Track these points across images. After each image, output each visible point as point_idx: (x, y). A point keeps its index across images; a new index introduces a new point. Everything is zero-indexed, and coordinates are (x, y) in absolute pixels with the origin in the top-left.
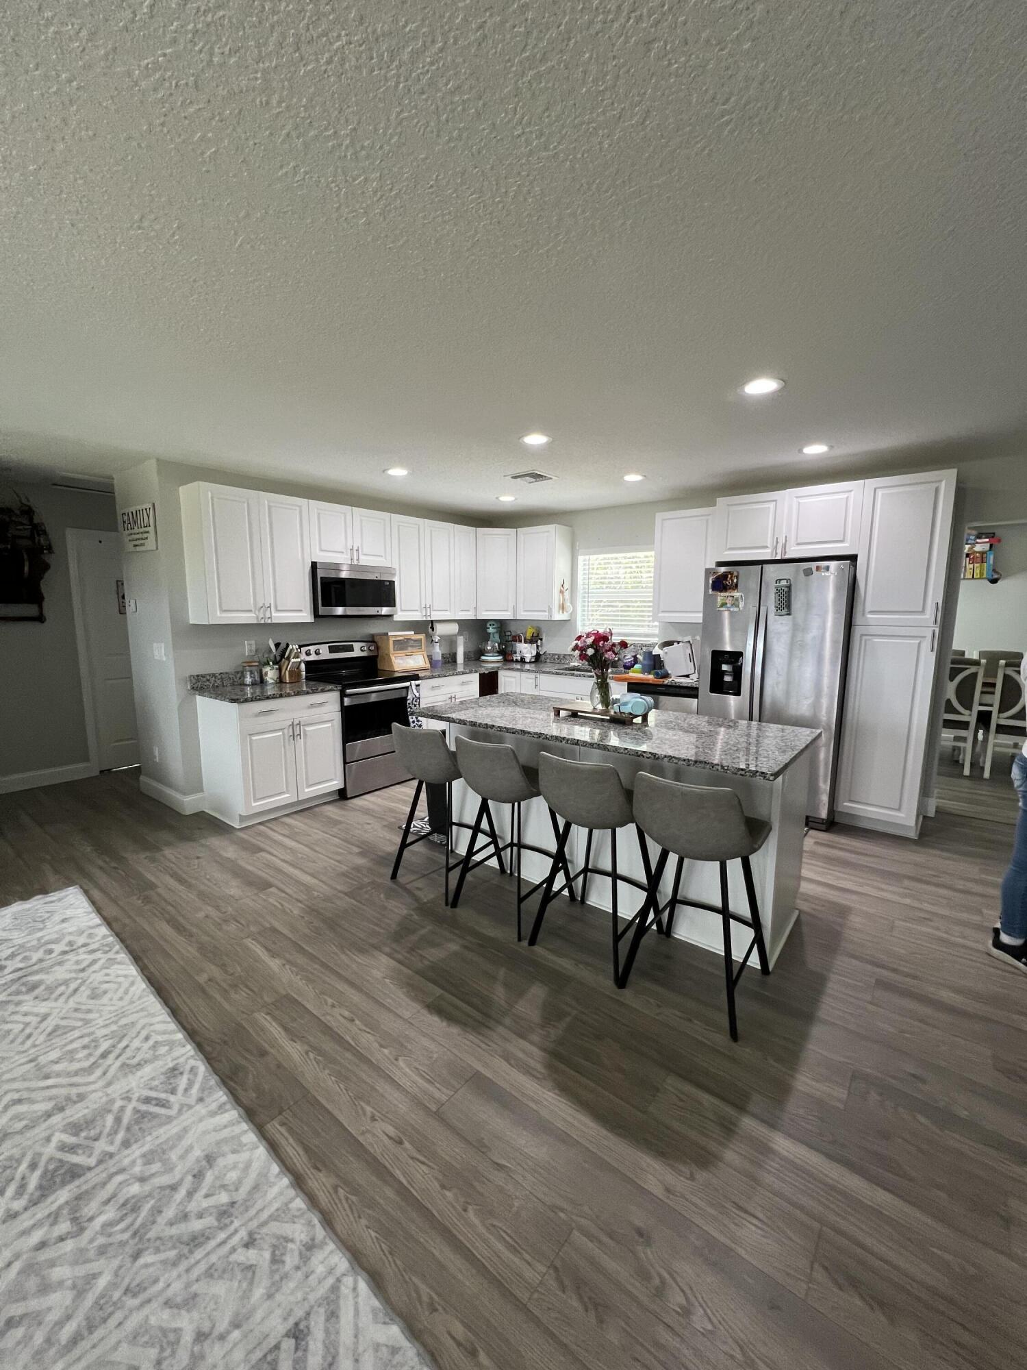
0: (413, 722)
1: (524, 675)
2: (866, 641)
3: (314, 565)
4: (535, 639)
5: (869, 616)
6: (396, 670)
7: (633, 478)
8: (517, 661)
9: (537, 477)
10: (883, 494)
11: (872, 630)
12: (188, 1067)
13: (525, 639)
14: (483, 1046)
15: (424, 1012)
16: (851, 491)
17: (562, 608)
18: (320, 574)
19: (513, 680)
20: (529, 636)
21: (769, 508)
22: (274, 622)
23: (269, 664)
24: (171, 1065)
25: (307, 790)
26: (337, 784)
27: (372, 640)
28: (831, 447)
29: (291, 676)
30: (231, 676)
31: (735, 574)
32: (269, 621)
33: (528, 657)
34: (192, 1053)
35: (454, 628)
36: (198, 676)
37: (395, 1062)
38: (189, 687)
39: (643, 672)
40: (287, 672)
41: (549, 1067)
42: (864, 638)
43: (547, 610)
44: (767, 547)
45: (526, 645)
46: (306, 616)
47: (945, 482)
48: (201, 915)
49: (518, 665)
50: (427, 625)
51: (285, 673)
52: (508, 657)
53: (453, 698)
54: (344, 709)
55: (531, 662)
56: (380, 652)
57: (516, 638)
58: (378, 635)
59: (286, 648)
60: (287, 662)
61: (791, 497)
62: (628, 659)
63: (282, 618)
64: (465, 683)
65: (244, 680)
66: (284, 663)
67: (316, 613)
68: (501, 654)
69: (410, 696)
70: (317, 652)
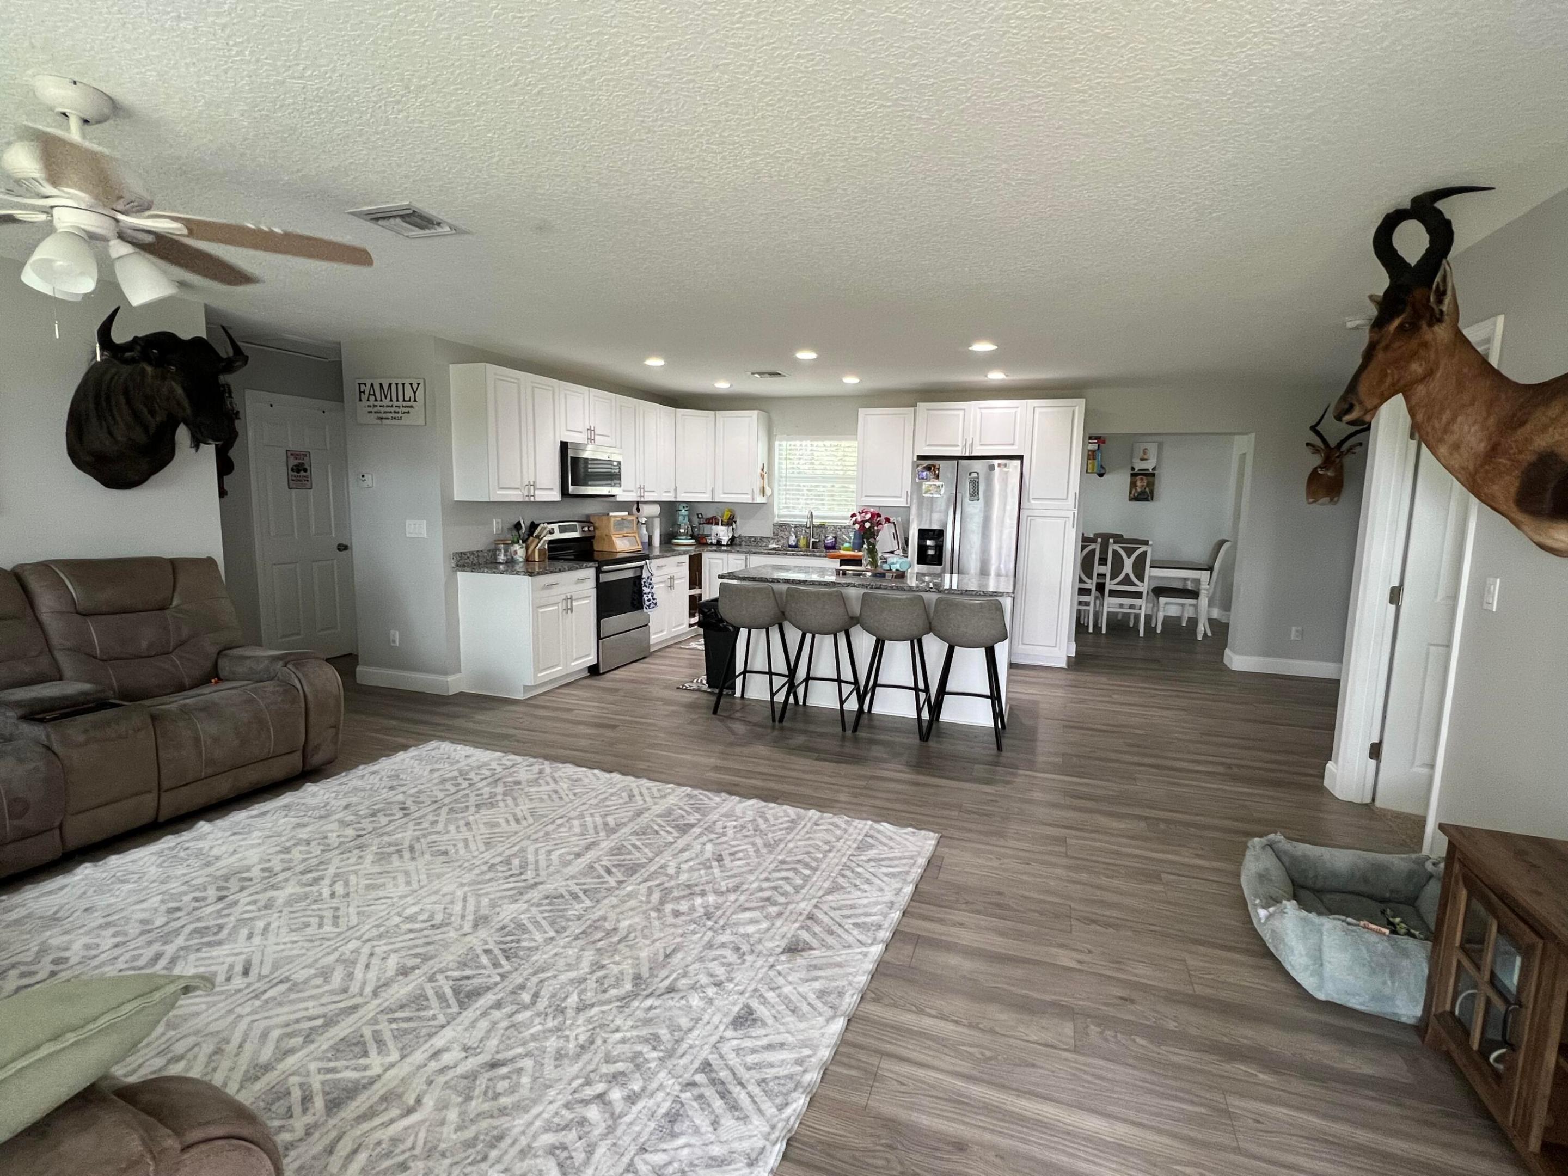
0: (649, 600)
1: (732, 556)
2: (1030, 520)
3: (564, 446)
5: (1032, 502)
6: (618, 550)
7: (851, 380)
8: (711, 544)
9: (774, 374)
10: (1040, 413)
11: (1035, 512)
13: (722, 521)
16: (1016, 407)
17: (763, 491)
18: (571, 454)
19: (720, 561)
20: (725, 518)
21: (959, 414)
22: (537, 499)
23: (518, 542)
25: (573, 664)
26: (591, 660)
27: (587, 520)
28: (1006, 375)
29: (539, 555)
30: (485, 553)
31: (937, 467)
32: (532, 499)
33: (725, 540)
36: (459, 553)
38: (453, 565)
39: (853, 550)
40: (536, 553)
42: (1029, 518)
43: (750, 492)
44: (957, 445)
45: (723, 528)
46: (555, 495)
47: (1078, 406)
49: (714, 548)
50: (636, 506)
51: (534, 551)
52: (701, 541)
53: (672, 578)
54: (600, 586)
55: (727, 545)
56: (597, 533)
57: (712, 521)
58: (594, 515)
59: (533, 526)
60: (537, 540)
61: (974, 408)
62: (830, 539)
63: (542, 496)
64: (680, 564)
65: (496, 559)
66: (532, 542)
67: (564, 492)
68: (692, 537)
69: (644, 575)
70: (551, 532)
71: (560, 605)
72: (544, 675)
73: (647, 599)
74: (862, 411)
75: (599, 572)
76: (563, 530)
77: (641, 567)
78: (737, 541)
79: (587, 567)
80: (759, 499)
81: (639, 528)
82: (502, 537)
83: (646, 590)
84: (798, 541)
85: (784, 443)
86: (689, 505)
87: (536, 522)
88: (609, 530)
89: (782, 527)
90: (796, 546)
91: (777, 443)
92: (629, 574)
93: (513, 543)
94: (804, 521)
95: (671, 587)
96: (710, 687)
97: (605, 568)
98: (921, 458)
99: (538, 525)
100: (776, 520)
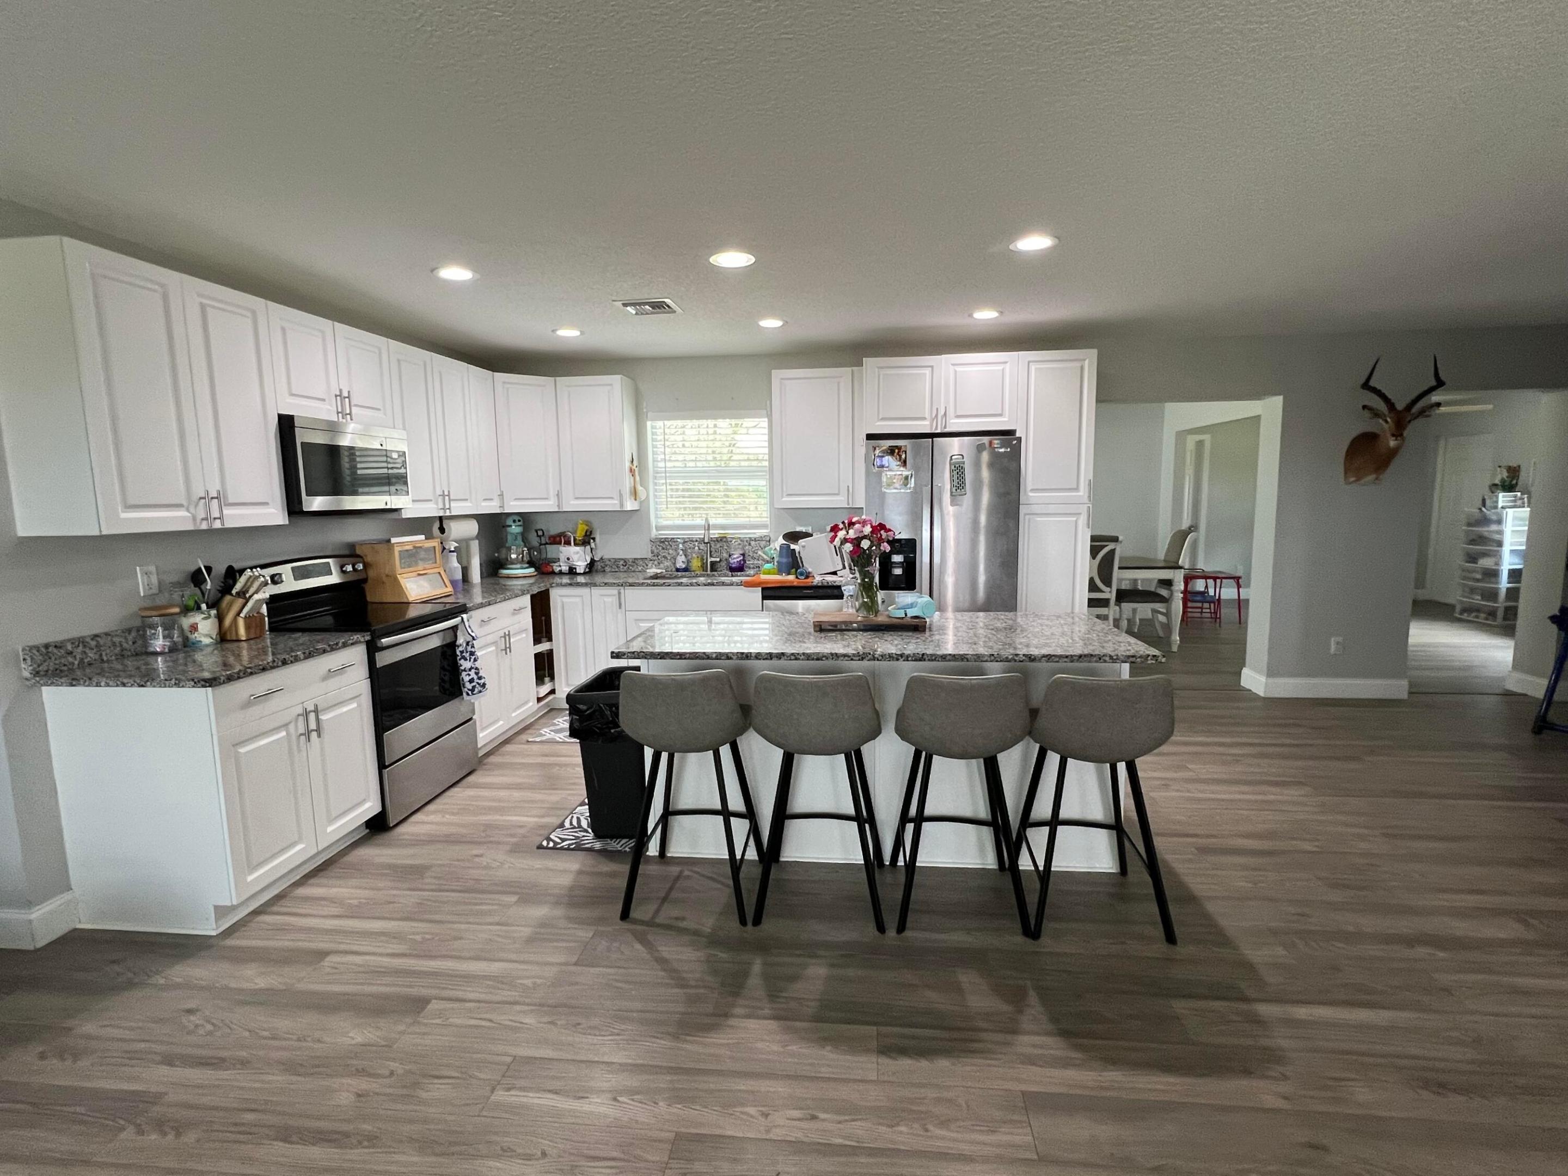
0: (471, 681)
1: (596, 591)
2: (1029, 521)
3: (286, 425)
4: (587, 539)
5: (1031, 494)
6: (411, 599)
7: (771, 323)
8: (561, 573)
9: (659, 306)
10: (1036, 369)
11: (1036, 509)
13: (575, 540)
14: (993, 1062)
15: (884, 1060)
16: (1006, 363)
17: (635, 493)
18: (302, 437)
19: (578, 600)
20: (580, 535)
21: (925, 374)
22: (228, 525)
23: (199, 608)
25: (329, 829)
26: (371, 807)
27: (350, 553)
28: (1001, 313)
29: (248, 628)
30: (116, 640)
31: (903, 449)
32: (218, 524)
33: (581, 566)
35: (472, 528)
36: (47, 646)
38: (26, 674)
39: (780, 572)
40: (241, 623)
42: (1027, 517)
43: (616, 496)
44: (924, 419)
45: (578, 548)
46: (276, 515)
47: (1088, 361)
48: (345, 1099)
49: (566, 580)
50: (437, 525)
51: (235, 621)
52: (543, 568)
53: (507, 636)
54: (375, 674)
55: (585, 573)
56: (372, 573)
57: (560, 539)
58: (362, 544)
59: (232, 574)
60: (240, 601)
61: (947, 363)
62: (736, 559)
63: (236, 518)
64: (517, 611)
65: (146, 644)
66: (230, 605)
67: (294, 507)
68: (531, 564)
69: (461, 640)
70: (275, 579)
71: (292, 727)
72: (257, 877)
73: (467, 679)
74: (777, 375)
75: (372, 649)
76: (300, 574)
77: (454, 629)
78: (598, 566)
79: (345, 645)
80: (630, 505)
81: (446, 560)
82: (160, 601)
83: (465, 664)
84: (689, 562)
85: (659, 424)
86: (525, 519)
87: (237, 566)
88: (394, 565)
89: (665, 543)
90: (686, 570)
91: (649, 424)
92: (435, 642)
93: (186, 610)
94: (699, 533)
95: (507, 649)
96: (598, 835)
97: (385, 641)
98: (870, 437)
99: (241, 571)
100: (654, 533)
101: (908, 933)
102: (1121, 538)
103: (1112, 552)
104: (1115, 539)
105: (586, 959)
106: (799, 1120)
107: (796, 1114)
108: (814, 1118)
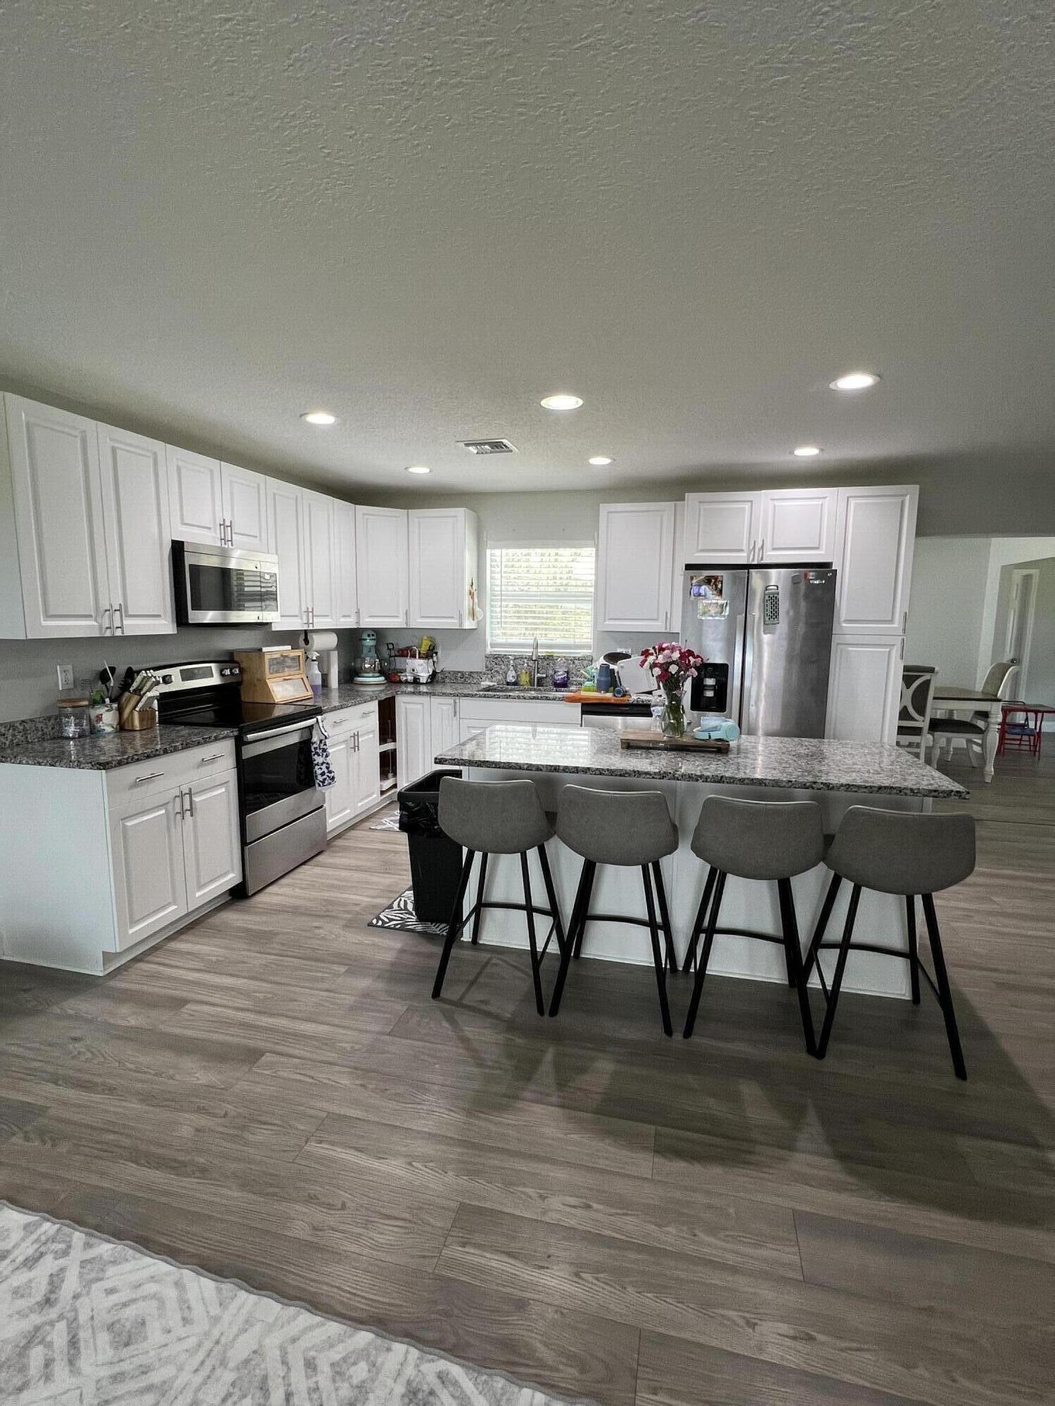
0: (323, 774)
1: (435, 700)
2: (841, 650)
3: (178, 549)
4: (430, 654)
5: (844, 625)
6: (276, 701)
7: (600, 461)
8: (407, 682)
9: (497, 446)
10: (855, 504)
11: (849, 639)
12: (432, 1379)
13: (419, 653)
14: (766, 1176)
15: (659, 1160)
16: (825, 498)
17: (473, 614)
18: (189, 560)
19: (419, 706)
20: (424, 649)
21: (744, 509)
22: (127, 633)
23: (104, 702)
24: (400, 1389)
25: (198, 894)
26: (232, 878)
27: (228, 659)
28: (822, 450)
29: (141, 720)
30: (39, 725)
31: (720, 578)
32: (118, 633)
33: (424, 676)
34: (414, 1353)
35: (332, 640)
37: (696, 1239)
39: (599, 690)
40: (136, 715)
41: (851, 1172)
42: (840, 646)
43: (456, 615)
44: (742, 551)
45: (422, 661)
46: (166, 626)
47: (909, 496)
49: (410, 689)
50: (303, 637)
51: (131, 712)
52: (392, 677)
53: (356, 736)
54: (243, 766)
55: (427, 683)
56: (246, 677)
57: (407, 652)
58: (240, 651)
59: (130, 674)
60: (136, 698)
61: (766, 499)
62: (560, 676)
63: (134, 627)
64: (365, 715)
65: (61, 730)
66: (129, 700)
67: (181, 618)
68: (382, 673)
69: (315, 739)
70: (167, 680)
71: (170, 806)
72: (137, 931)
73: (319, 772)
74: (604, 508)
75: (240, 743)
76: (186, 676)
77: (310, 728)
78: (439, 677)
79: (216, 739)
80: (468, 624)
81: (309, 668)
82: (74, 695)
83: (318, 759)
84: (518, 676)
85: (497, 552)
86: (378, 633)
87: (135, 668)
88: (263, 672)
89: (498, 659)
90: (515, 684)
91: (488, 552)
92: (294, 739)
93: (94, 703)
94: (528, 651)
95: (356, 747)
96: (421, 918)
97: (250, 737)
98: (689, 567)
99: (138, 672)
100: (489, 650)
101: (695, 1039)
102: (937, 669)
103: (927, 683)
104: (931, 670)
105: (399, 1029)
106: (574, 1207)
107: (572, 1201)
108: (588, 1207)
